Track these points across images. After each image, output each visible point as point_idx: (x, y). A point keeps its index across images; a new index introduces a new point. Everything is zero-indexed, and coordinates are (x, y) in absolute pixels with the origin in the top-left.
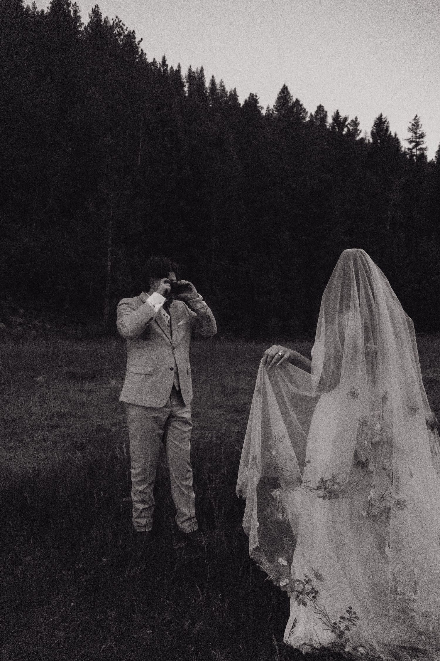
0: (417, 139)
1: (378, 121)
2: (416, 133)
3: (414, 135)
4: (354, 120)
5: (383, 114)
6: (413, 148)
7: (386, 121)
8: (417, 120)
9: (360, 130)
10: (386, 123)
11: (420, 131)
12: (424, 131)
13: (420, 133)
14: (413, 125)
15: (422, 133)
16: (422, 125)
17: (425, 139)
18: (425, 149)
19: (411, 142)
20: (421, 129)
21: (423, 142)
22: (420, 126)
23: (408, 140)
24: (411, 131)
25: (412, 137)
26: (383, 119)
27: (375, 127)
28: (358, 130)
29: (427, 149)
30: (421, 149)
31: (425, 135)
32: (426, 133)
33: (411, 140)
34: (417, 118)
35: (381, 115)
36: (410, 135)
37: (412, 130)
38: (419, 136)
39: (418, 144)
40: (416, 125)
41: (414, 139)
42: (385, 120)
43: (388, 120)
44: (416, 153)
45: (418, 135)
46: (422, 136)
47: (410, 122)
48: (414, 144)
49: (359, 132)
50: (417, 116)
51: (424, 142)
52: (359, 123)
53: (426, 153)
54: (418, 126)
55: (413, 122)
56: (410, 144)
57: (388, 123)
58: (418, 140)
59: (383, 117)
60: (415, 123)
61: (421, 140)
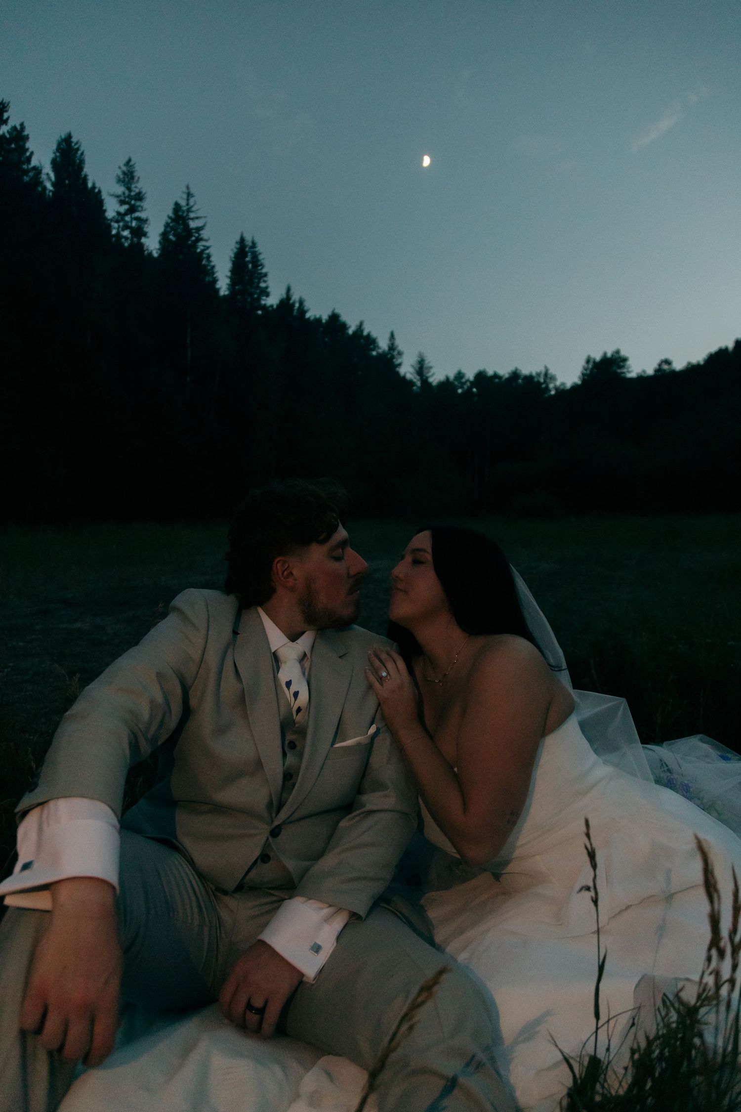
0: (132, 200)
1: (64, 144)
2: (129, 189)
3: (127, 193)
4: (19, 127)
5: (72, 134)
6: (126, 214)
7: (78, 149)
8: (131, 166)
9: (30, 150)
10: (79, 152)
11: (136, 187)
12: (144, 191)
13: (137, 190)
14: (124, 173)
15: (139, 193)
16: (139, 178)
17: (145, 204)
18: (145, 221)
19: (122, 203)
20: (139, 185)
21: (142, 207)
22: (136, 179)
23: (118, 196)
24: (123, 184)
25: (124, 193)
26: (73, 144)
27: (58, 154)
28: (27, 150)
29: (148, 222)
30: (138, 219)
31: (144, 197)
32: (145, 193)
33: (122, 198)
34: (132, 163)
35: (69, 137)
36: (120, 189)
37: (123, 182)
38: (135, 195)
39: (132, 210)
40: (128, 177)
41: (127, 200)
42: (76, 147)
43: (82, 149)
44: (131, 223)
45: (133, 194)
46: (139, 197)
47: (120, 168)
48: (126, 207)
49: (28, 154)
50: (129, 160)
51: (144, 209)
52: (27, 138)
53: (147, 227)
54: (132, 178)
55: (124, 168)
56: (121, 205)
57: (82, 154)
58: (133, 202)
59: (74, 140)
60: (129, 171)
61: (138, 203)
